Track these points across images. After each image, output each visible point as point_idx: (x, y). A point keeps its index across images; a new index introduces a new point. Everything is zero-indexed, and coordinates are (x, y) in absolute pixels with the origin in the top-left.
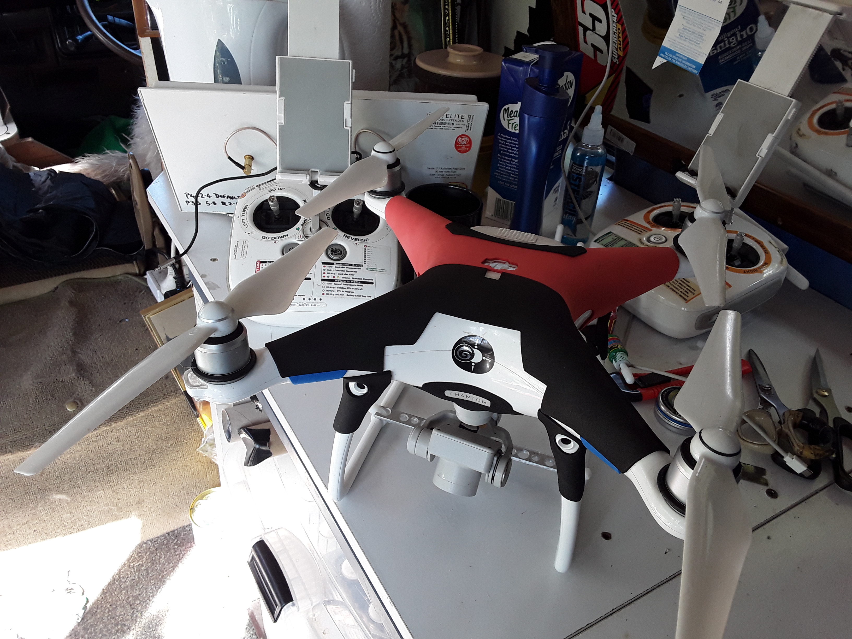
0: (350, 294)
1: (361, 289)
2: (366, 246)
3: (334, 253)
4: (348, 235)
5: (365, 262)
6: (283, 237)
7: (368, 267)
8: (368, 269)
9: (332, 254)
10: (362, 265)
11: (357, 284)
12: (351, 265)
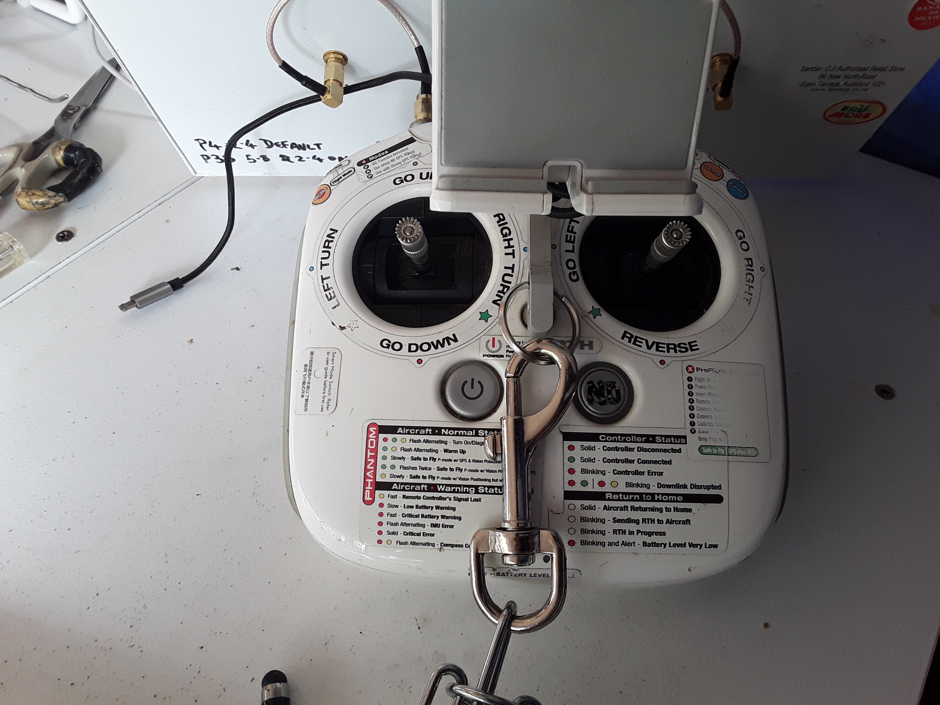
0: (655, 539)
1: (688, 522)
2: (690, 369)
3: (596, 398)
4: (635, 332)
5: (692, 424)
6: (443, 346)
7: (703, 443)
8: (705, 450)
9: (591, 402)
10: (685, 437)
11: (671, 505)
12: (650, 438)
